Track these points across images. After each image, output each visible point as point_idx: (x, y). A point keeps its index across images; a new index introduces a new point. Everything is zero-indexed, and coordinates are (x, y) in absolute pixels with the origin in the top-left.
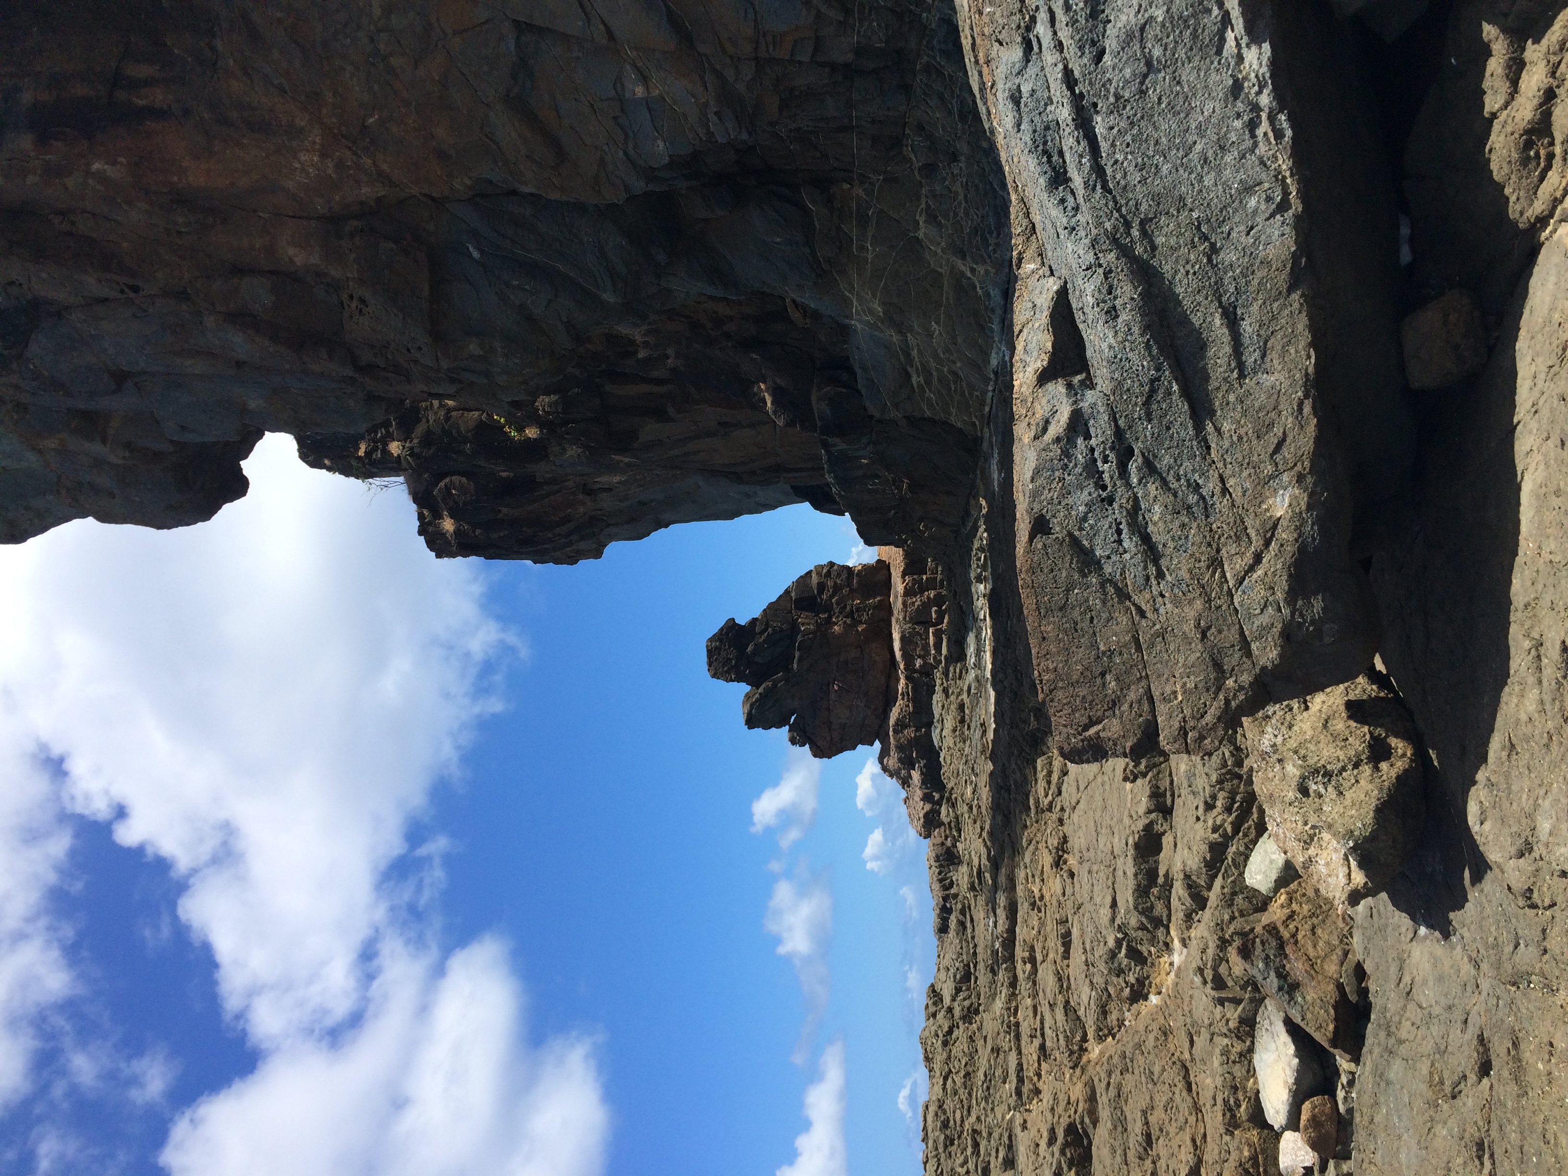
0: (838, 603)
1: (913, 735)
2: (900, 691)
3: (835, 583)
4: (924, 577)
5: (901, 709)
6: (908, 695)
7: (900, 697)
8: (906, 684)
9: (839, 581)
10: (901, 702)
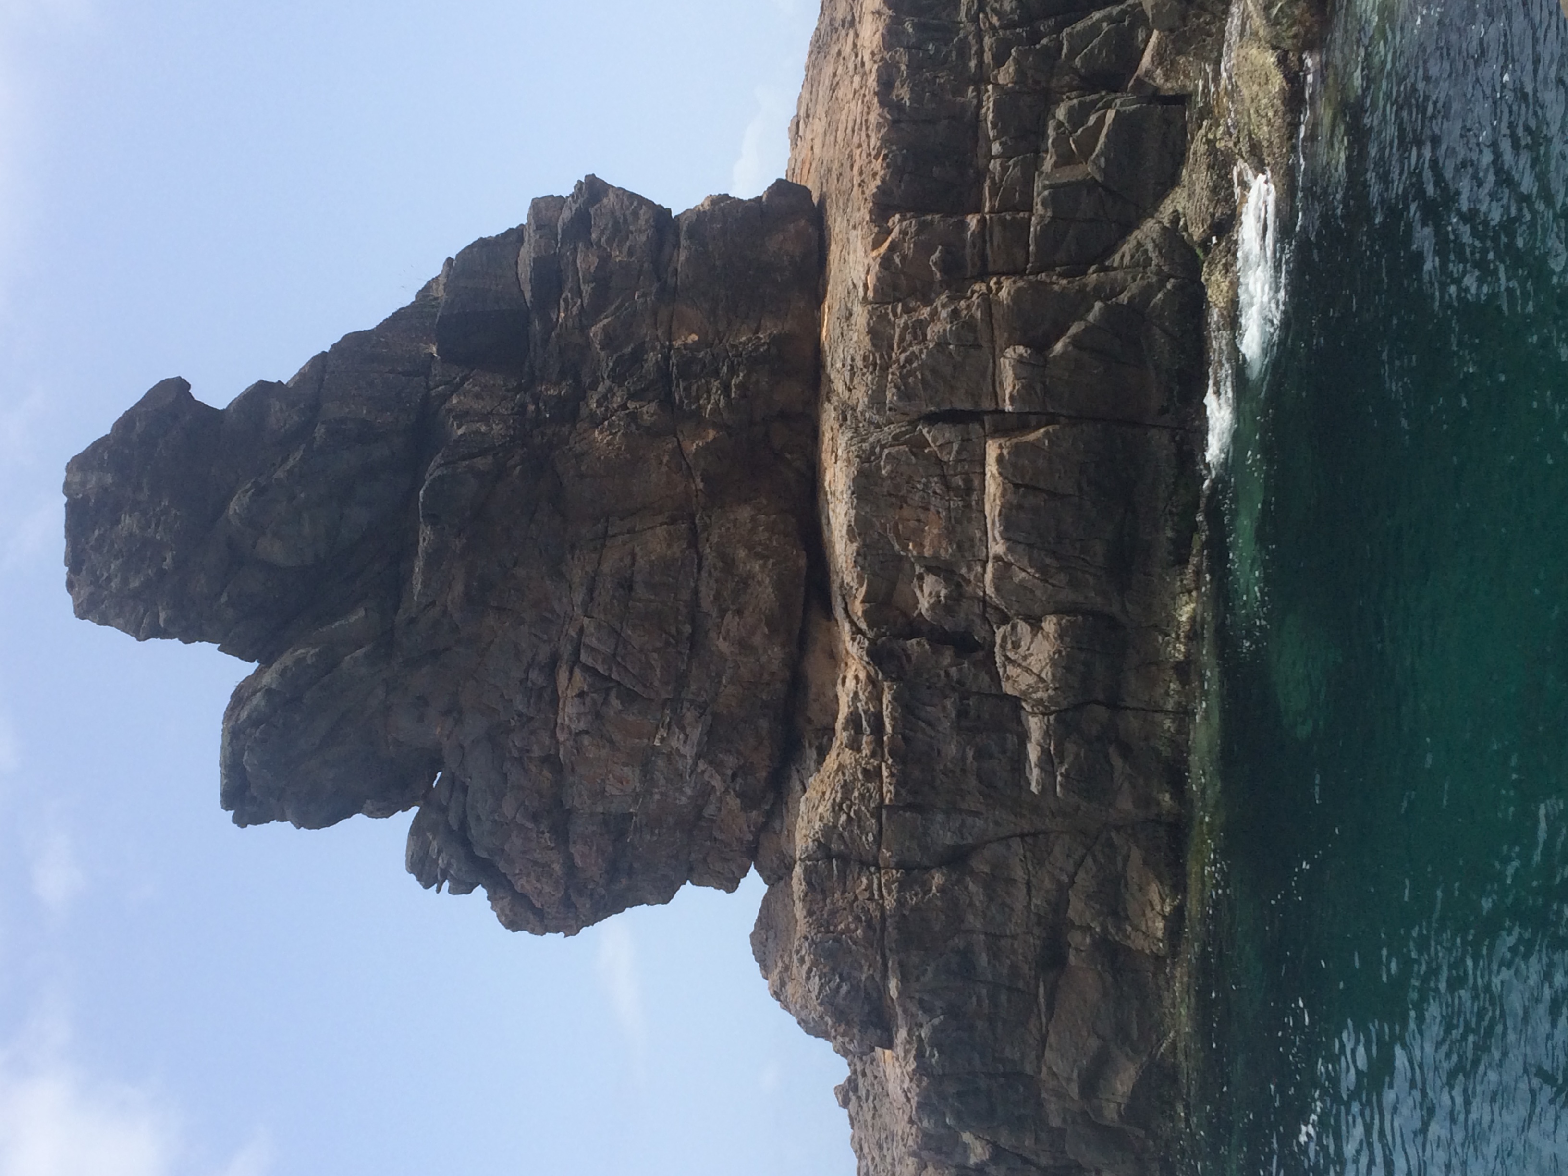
0: (609, 341)
1: (890, 903)
2: (844, 712)
3: (604, 259)
4: (972, 221)
5: (847, 788)
6: (878, 728)
7: (842, 735)
8: (870, 680)
9: (618, 256)
10: (848, 757)
